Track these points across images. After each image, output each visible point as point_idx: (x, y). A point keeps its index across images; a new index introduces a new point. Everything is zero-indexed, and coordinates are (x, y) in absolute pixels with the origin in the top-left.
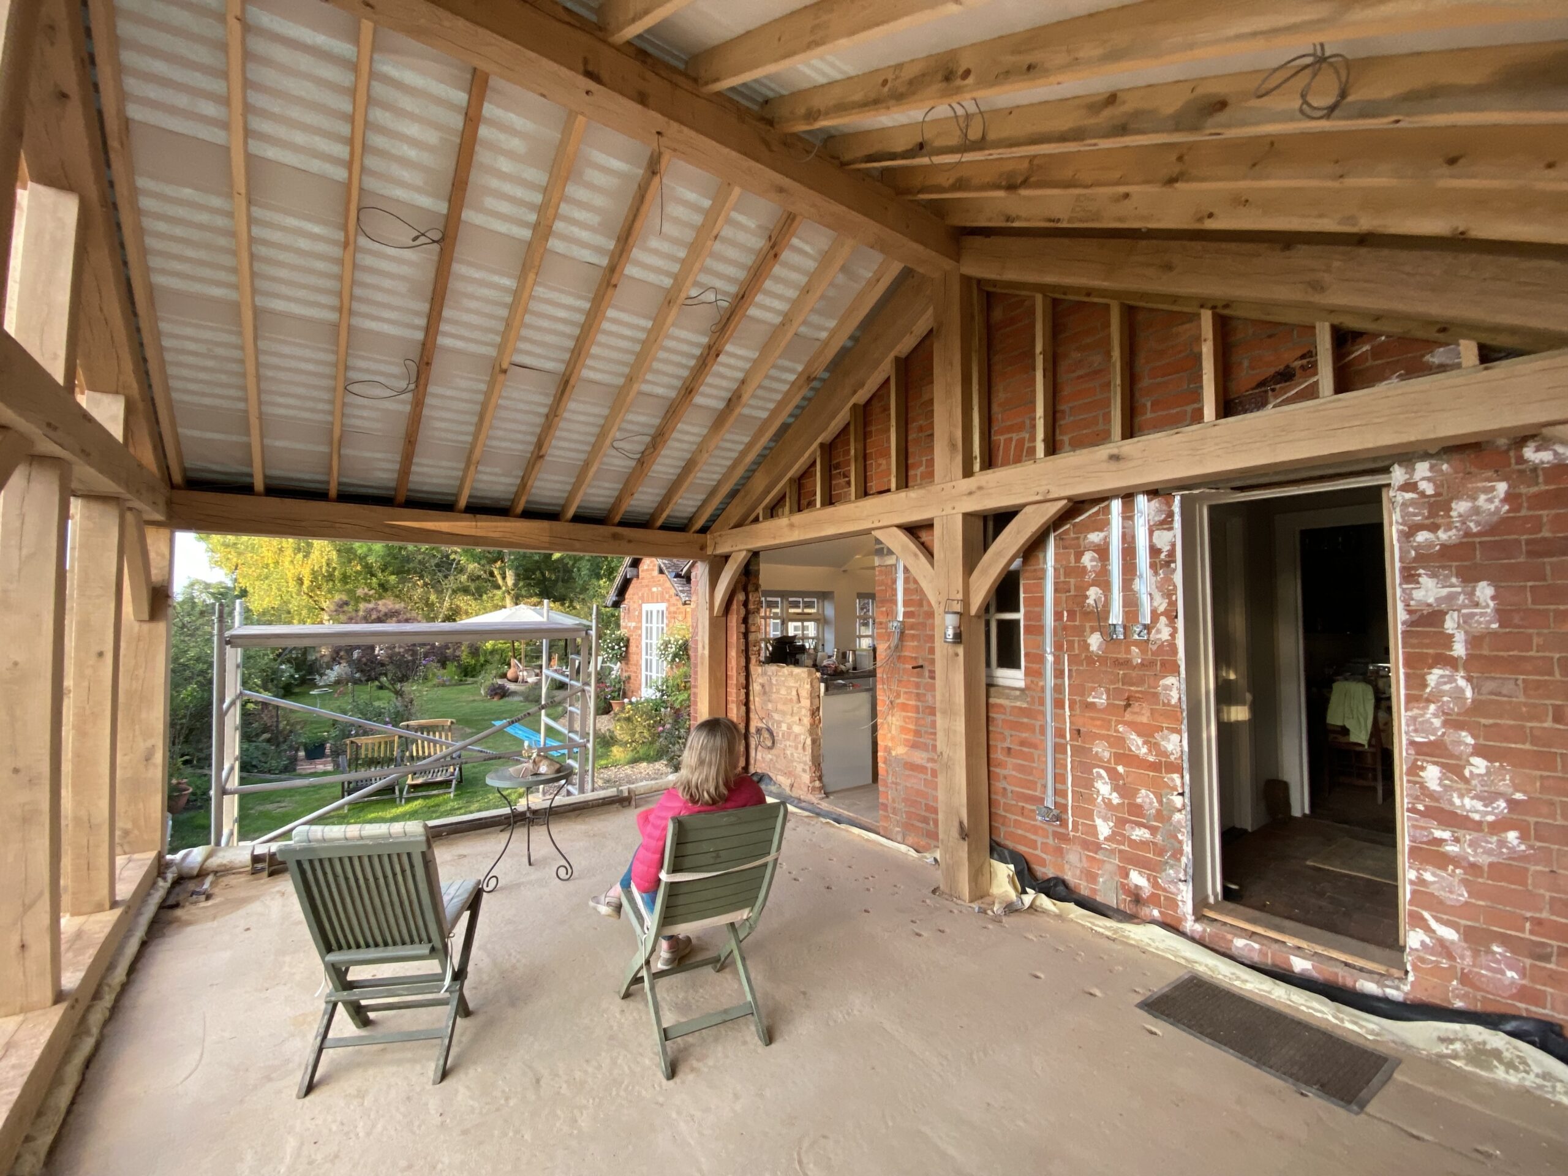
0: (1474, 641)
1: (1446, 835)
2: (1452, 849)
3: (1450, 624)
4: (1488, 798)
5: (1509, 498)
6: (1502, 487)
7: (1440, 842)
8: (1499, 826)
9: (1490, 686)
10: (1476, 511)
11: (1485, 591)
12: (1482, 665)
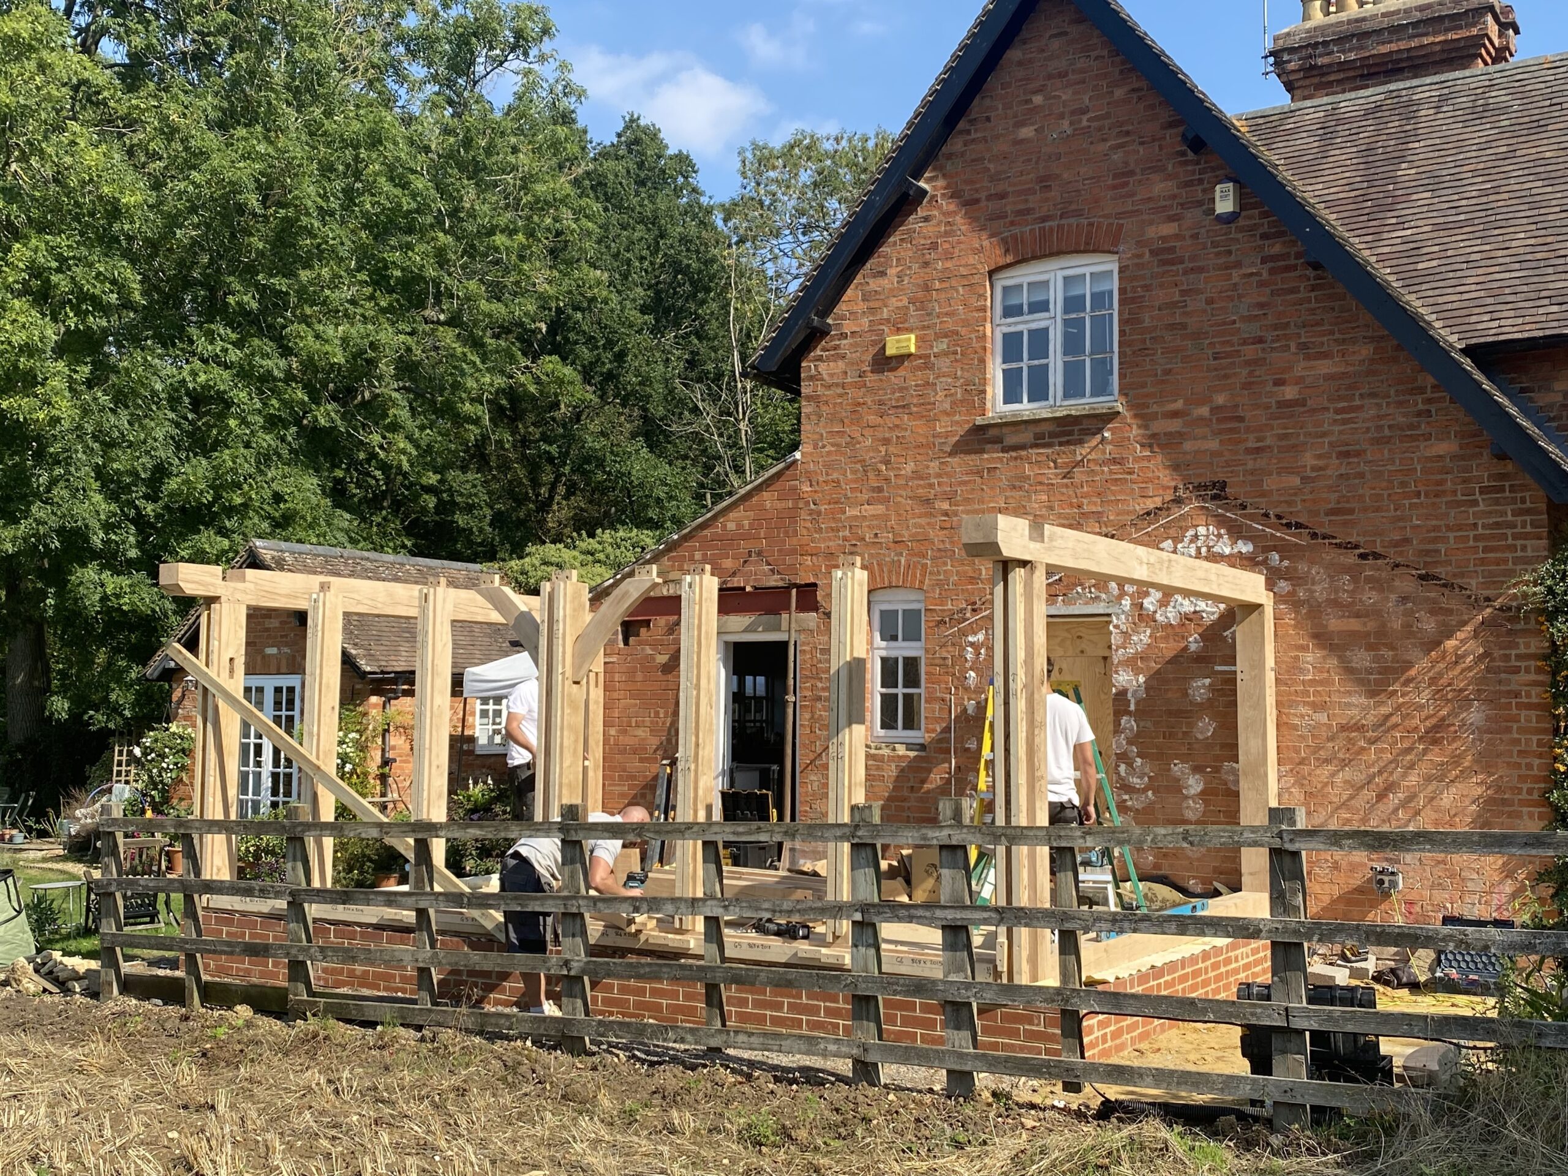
0: (1137, 704)
1: (1126, 797)
2: (1129, 803)
3: (1129, 695)
4: (1141, 778)
5: (1150, 636)
6: (1148, 631)
8: (1145, 790)
9: (1142, 724)
10: (1140, 641)
11: (1142, 679)
12: (1139, 715)
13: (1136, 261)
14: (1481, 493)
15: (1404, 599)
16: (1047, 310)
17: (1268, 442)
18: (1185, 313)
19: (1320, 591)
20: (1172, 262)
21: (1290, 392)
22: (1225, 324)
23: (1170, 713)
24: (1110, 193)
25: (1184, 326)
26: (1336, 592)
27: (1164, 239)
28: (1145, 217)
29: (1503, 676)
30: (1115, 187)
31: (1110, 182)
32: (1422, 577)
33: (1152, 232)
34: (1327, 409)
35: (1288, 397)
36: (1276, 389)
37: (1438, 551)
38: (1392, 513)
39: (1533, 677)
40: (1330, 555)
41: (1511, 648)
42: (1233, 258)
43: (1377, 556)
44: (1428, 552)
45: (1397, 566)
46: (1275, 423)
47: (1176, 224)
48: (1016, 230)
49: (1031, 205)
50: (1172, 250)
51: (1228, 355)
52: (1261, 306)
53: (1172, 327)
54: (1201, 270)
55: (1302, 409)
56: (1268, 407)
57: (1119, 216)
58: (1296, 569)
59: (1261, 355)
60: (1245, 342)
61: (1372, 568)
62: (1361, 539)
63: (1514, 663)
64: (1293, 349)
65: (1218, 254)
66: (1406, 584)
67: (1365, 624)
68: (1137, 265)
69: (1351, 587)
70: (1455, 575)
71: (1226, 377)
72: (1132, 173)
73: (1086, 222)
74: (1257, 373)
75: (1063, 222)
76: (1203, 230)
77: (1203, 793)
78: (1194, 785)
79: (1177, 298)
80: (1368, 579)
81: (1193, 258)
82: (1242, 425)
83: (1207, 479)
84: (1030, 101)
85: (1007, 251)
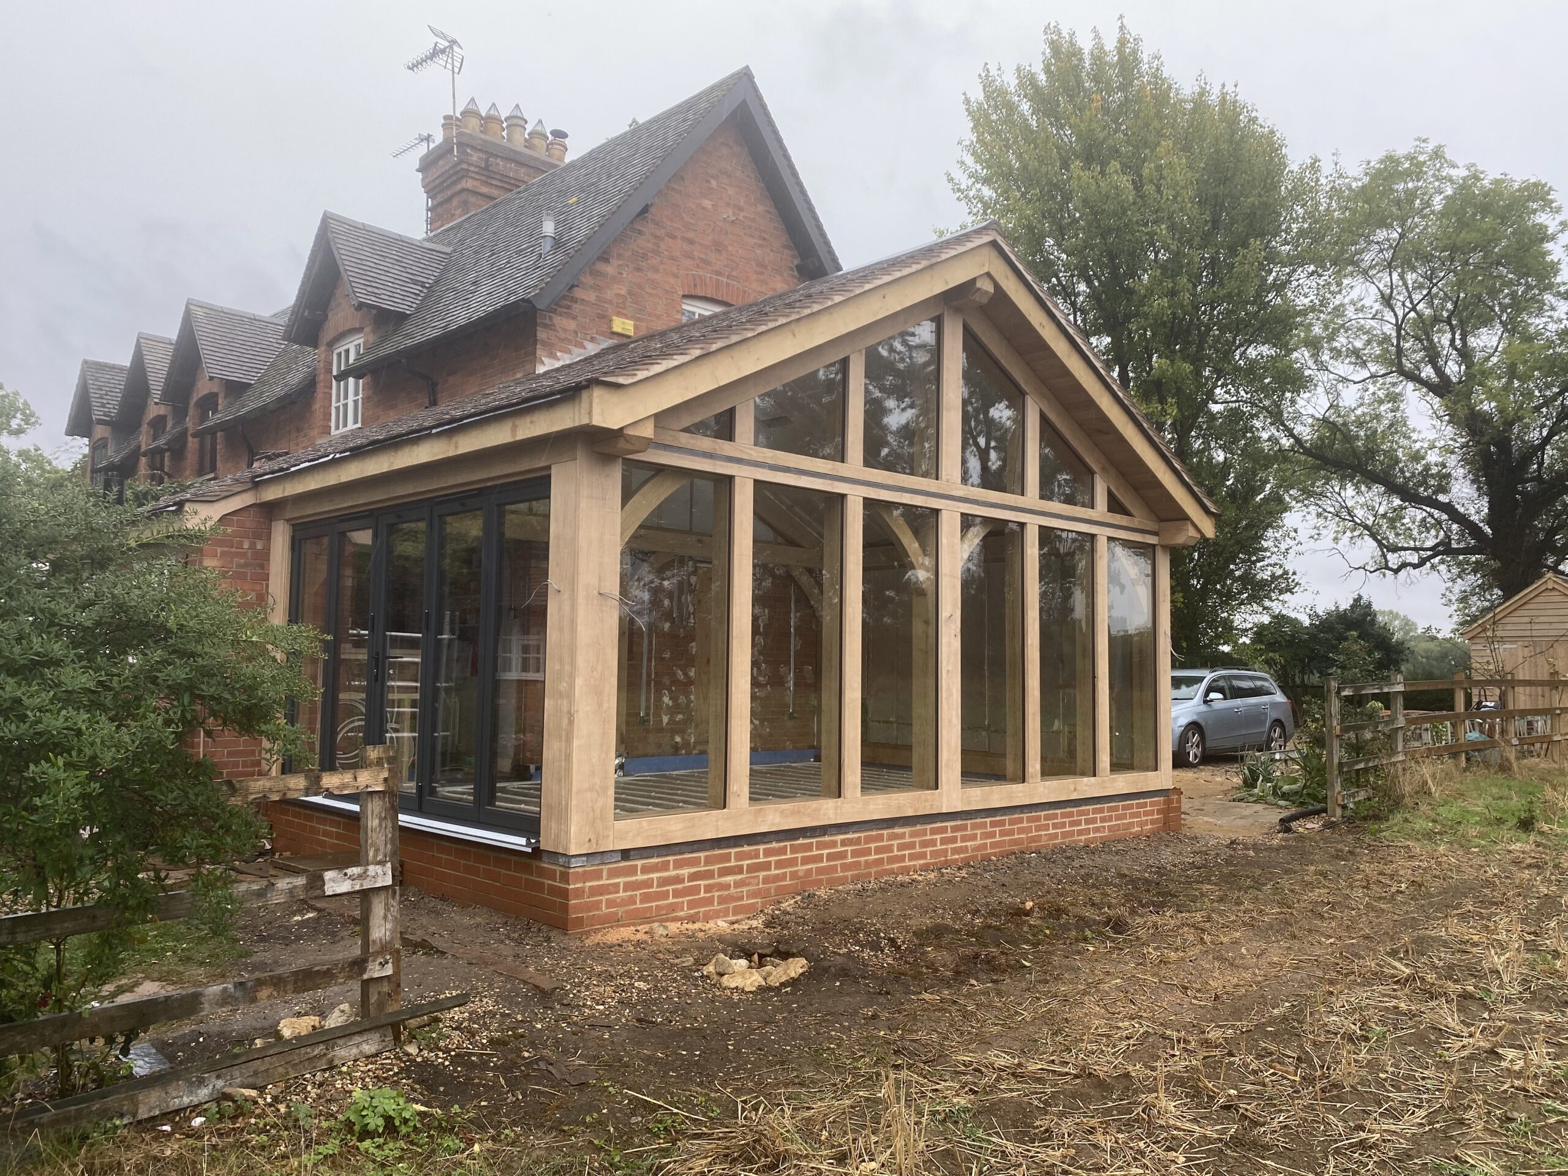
0: (764, 627)
5: (772, 583)
6: (771, 579)
30: (757, 272)
31: (755, 267)
48: (702, 272)
49: (709, 259)
72: (766, 267)
75: (729, 281)
84: (708, 181)
85: (695, 285)
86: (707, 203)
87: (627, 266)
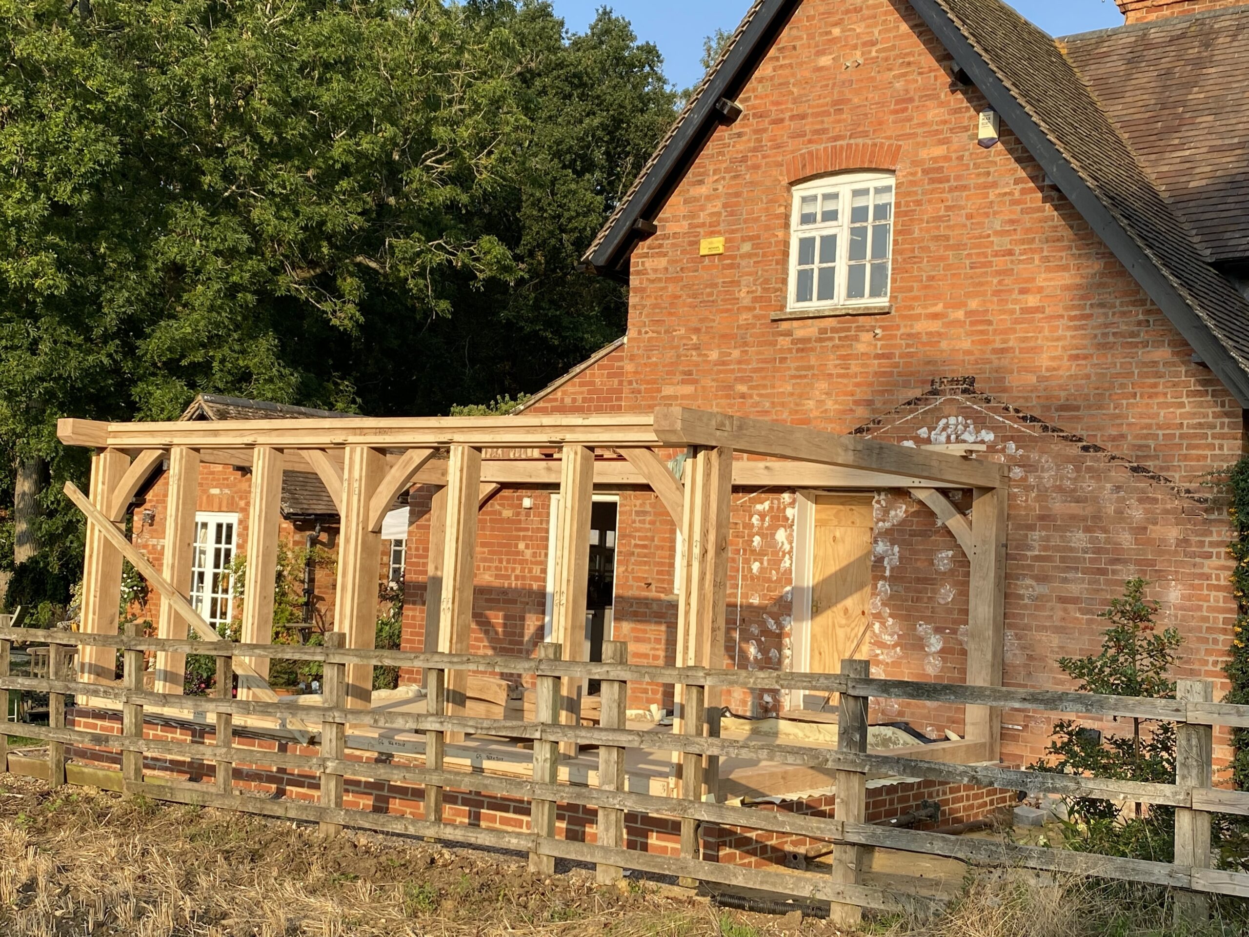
0: (892, 570)
1: (878, 652)
2: (881, 657)
3: (885, 563)
4: (892, 635)
5: (906, 511)
6: (904, 507)
7: (877, 655)
8: (894, 646)
9: (895, 588)
10: (896, 515)
11: (896, 549)
12: (893, 580)
13: (911, 178)
14: (1188, 396)
15: (1118, 488)
16: (836, 219)
17: (1011, 344)
18: (948, 227)
19: (1048, 478)
20: (940, 181)
21: (1032, 300)
22: (981, 237)
23: (918, 580)
24: (891, 118)
25: (947, 238)
26: (1061, 479)
27: (935, 160)
28: (920, 139)
29: (1197, 560)
30: (896, 112)
31: (892, 107)
32: (1135, 470)
33: (924, 154)
34: (1062, 316)
35: (1030, 305)
36: (1021, 297)
37: (1149, 446)
38: (1112, 411)
39: (1222, 562)
40: (1058, 447)
41: (1206, 536)
42: (990, 179)
43: (1097, 449)
44: (1140, 447)
45: (1113, 458)
46: (1018, 327)
47: (945, 147)
48: (813, 147)
49: (826, 126)
50: (940, 169)
51: (984, 265)
52: (1012, 222)
53: (936, 238)
54: (965, 188)
55: (1041, 316)
56: (1013, 312)
57: (899, 137)
58: (1028, 457)
59: (1010, 266)
60: (996, 254)
61: (1093, 459)
62: (1084, 434)
63: (1206, 549)
64: (1037, 262)
65: (978, 175)
66: (1120, 475)
67: (1084, 508)
68: (911, 181)
69: (1075, 475)
70: (1162, 469)
71: (981, 284)
72: (911, 100)
73: (870, 142)
74: (1006, 282)
75: (852, 141)
76: (967, 153)
77: (942, 651)
78: (935, 643)
79: (942, 213)
80: (1089, 469)
81: (958, 178)
82: (990, 328)
83: (958, 376)
84: (830, 33)
85: (804, 166)
86: (825, 61)
87: (724, 178)
